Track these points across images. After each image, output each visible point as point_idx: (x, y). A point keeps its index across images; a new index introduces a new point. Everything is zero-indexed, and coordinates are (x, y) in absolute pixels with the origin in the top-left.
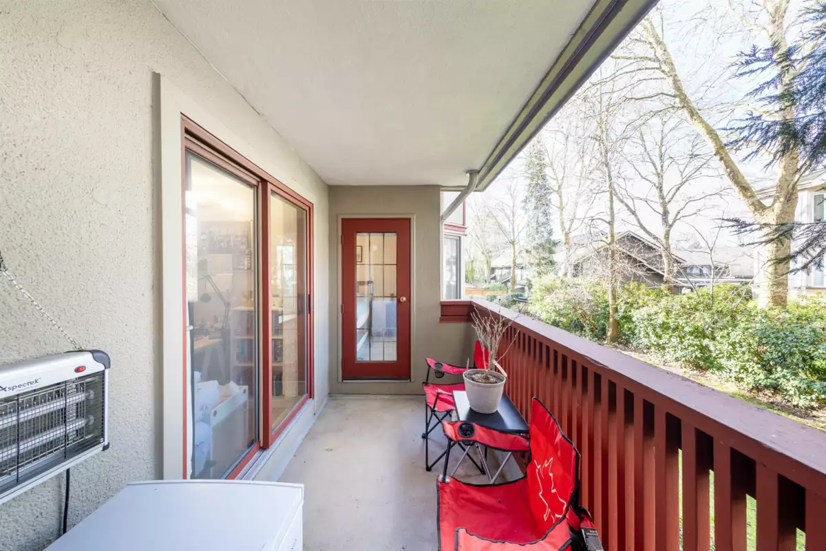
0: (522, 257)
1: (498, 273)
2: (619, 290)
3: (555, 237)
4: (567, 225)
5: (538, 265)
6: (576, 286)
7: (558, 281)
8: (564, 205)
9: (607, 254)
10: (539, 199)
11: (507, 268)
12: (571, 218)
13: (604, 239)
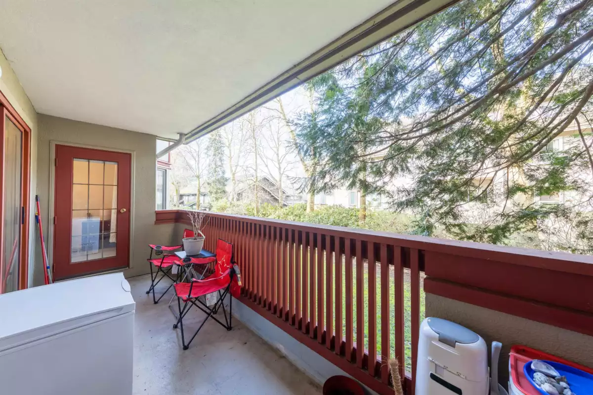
0: (205, 188)
1: (185, 199)
2: (260, 207)
3: (227, 175)
4: (234, 169)
5: (216, 193)
6: (238, 206)
7: (229, 203)
8: (232, 156)
9: (254, 188)
10: (217, 149)
11: (193, 195)
12: (236, 164)
13: (253, 179)
